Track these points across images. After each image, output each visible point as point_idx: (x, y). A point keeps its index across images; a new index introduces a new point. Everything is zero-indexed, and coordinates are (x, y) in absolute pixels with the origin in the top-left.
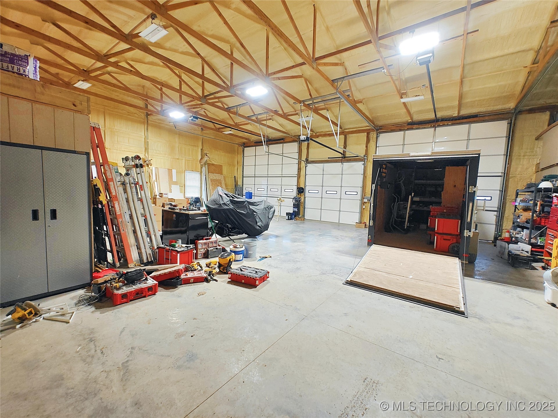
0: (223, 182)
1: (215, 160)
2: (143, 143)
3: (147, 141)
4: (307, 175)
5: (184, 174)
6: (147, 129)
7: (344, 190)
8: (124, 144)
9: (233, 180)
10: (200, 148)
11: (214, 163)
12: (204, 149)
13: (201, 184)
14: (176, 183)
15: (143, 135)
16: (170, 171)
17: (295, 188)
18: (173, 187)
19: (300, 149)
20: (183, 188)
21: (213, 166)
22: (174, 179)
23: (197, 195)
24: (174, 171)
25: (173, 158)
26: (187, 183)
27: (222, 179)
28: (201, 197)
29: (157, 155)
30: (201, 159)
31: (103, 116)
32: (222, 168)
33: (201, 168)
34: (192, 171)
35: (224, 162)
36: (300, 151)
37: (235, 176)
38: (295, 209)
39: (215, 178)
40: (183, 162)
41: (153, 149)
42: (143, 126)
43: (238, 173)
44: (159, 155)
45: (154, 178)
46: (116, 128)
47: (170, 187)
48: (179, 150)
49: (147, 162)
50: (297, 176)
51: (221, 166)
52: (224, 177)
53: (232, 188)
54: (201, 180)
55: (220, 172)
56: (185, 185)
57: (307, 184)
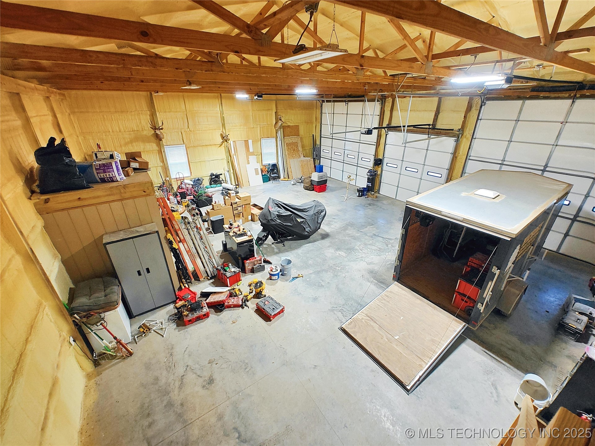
0: (300, 145)
1: (291, 121)
2: (220, 118)
3: (223, 116)
4: (387, 145)
5: (260, 142)
6: (221, 104)
7: (427, 169)
8: (204, 123)
9: (311, 139)
10: (274, 111)
11: (289, 124)
12: (278, 111)
13: (277, 149)
14: (253, 154)
15: (219, 110)
16: (246, 142)
17: (372, 158)
18: (251, 158)
19: (383, 111)
20: (260, 156)
21: (289, 129)
22: (251, 150)
23: (274, 162)
24: (250, 142)
25: (248, 128)
26: (264, 151)
27: (299, 141)
28: (278, 163)
29: (233, 128)
30: (276, 123)
31: (183, 100)
32: (299, 128)
33: (277, 133)
34: (268, 137)
35: (300, 121)
36: (382, 113)
37: (313, 135)
38: (369, 184)
39: (291, 141)
40: (258, 130)
41: (230, 122)
42: (217, 100)
43: (317, 131)
44: (235, 128)
45: (233, 152)
46: (195, 109)
47: (248, 158)
48: (253, 118)
49: (225, 138)
50: (375, 144)
51: (297, 127)
52: (301, 139)
53: (310, 148)
54: (277, 146)
55: (297, 134)
56: (261, 153)
57: (386, 156)
